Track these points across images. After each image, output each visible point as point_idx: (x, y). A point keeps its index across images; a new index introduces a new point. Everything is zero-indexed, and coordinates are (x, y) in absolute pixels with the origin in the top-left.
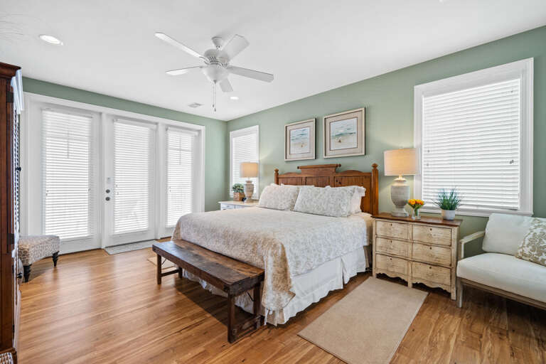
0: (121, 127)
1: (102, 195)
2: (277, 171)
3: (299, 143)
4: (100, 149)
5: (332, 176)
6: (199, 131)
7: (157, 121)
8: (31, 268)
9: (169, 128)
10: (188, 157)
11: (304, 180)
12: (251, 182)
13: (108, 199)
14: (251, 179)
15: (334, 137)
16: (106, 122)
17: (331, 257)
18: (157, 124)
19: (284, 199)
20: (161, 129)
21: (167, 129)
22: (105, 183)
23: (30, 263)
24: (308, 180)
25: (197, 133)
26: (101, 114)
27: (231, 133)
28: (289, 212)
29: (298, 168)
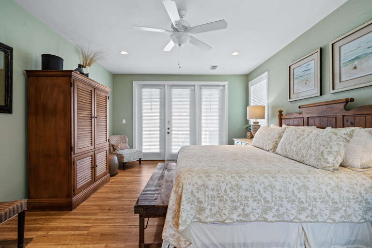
0: (175, 91)
1: (165, 132)
2: (281, 112)
3: (303, 81)
4: (165, 105)
5: (340, 116)
6: (224, 86)
7: (194, 84)
8: (125, 164)
9: (202, 87)
10: (216, 106)
11: (306, 121)
12: (258, 123)
13: (168, 133)
14: (258, 120)
15: (346, 64)
16: (167, 89)
17: (269, 217)
18: (194, 86)
19: (269, 140)
20: (197, 88)
21: (201, 88)
22: (167, 124)
23: (125, 162)
24: (311, 121)
25: (222, 88)
26: (164, 85)
27: (250, 83)
28: (270, 154)
29: (300, 107)
